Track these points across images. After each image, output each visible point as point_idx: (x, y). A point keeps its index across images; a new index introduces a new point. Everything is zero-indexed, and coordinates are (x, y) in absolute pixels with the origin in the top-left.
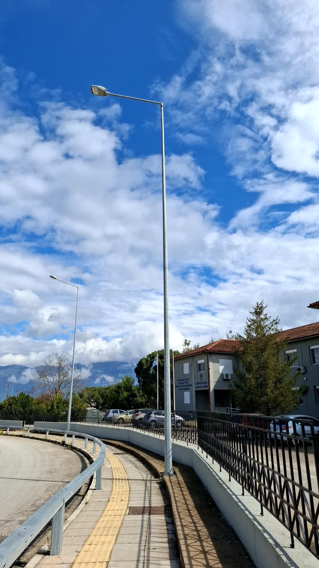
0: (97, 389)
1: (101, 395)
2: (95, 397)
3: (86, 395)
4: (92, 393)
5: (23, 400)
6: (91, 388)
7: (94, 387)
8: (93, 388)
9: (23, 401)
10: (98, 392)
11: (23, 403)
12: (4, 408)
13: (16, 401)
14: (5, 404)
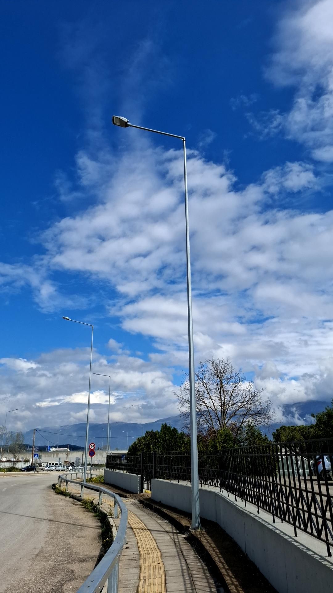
0: (298, 428)
1: (303, 436)
2: (297, 439)
3: (284, 437)
4: (291, 434)
5: (165, 436)
6: (289, 427)
7: (293, 426)
8: (291, 426)
9: (166, 439)
10: (299, 432)
11: (166, 443)
12: (138, 450)
13: (157, 439)
14: (140, 443)
